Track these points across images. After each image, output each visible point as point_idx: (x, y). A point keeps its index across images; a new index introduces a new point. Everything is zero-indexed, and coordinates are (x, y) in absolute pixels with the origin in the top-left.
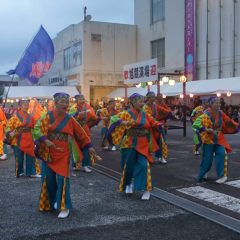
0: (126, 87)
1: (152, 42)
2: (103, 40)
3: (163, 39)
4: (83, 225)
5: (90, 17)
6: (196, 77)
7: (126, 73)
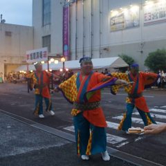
0: (28, 64)
1: (43, 37)
2: (13, 35)
3: (50, 36)
4: (6, 155)
5: (4, 21)
6: (69, 59)
7: (28, 56)
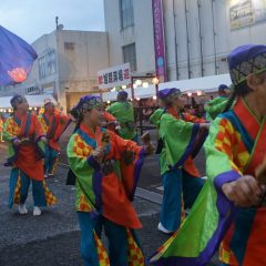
0: (101, 92)
1: (123, 48)
2: (76, 47)
3: (134, 44)
4: (69, 230)
5: (62, 26)
6: (167, 79)
7: (100, 78)
